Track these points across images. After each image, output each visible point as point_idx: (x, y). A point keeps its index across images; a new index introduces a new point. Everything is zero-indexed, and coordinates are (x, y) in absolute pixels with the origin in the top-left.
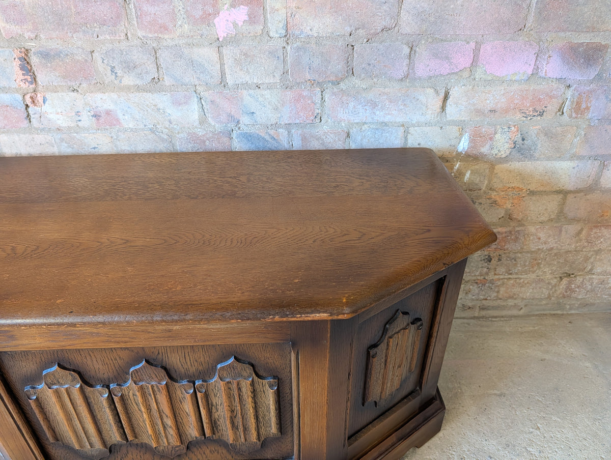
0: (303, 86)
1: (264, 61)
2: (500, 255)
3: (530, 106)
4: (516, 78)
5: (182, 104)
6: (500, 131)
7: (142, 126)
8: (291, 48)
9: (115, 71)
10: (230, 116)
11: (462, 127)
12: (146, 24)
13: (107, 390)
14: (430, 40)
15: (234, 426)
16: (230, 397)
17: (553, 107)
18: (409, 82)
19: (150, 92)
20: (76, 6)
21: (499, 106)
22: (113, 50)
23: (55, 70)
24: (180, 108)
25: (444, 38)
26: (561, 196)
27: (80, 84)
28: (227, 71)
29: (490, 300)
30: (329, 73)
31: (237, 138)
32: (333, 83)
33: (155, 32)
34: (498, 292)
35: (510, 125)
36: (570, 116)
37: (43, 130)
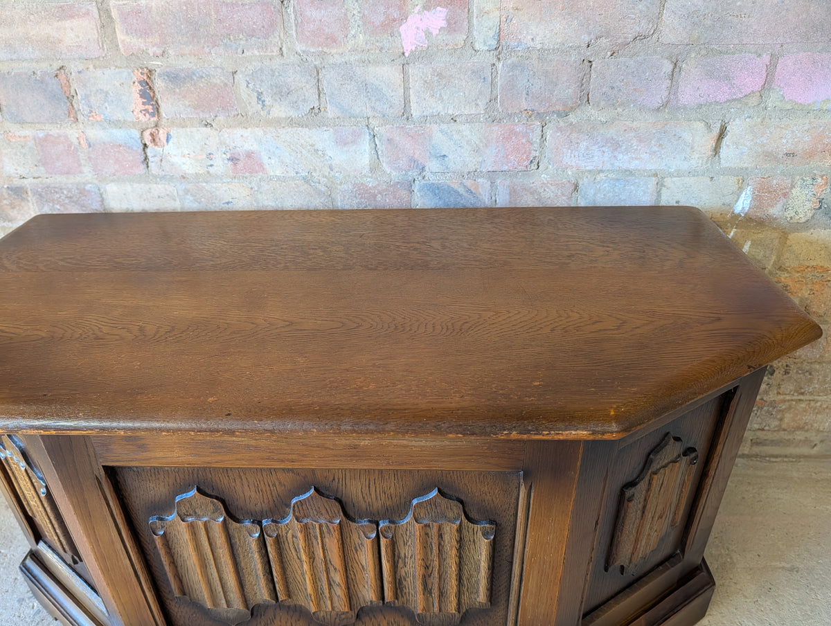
0: (516, 118)
1: (464, 84)
2: (787, 366)
4: (828, 106)
5: (348, 143)
6: (799, 183)
7: (293, 174)
8: (503, 65)
9: (262, 99)
10: (413, 160)
11: (742, 177)
12: (308, 34)
13: (259, 528)
14: (704, 52)
15: (427, 589)
16: (426, 546)
18: (668, 113)
19: (307, 126)
20: (217, 12)
21: (800, 147)
22: (261, 70)
23: (184, 97)
24: (345, 149)
25: (724, 49)
27: (216, 116)
28: (413, 98)
29: (769, 430)
30: (554, 100)
31: (419, 191)
32: (559, 115)
33: (319, 46)
34: (781, 420)
35: (815, 174)
37: (163, 178)
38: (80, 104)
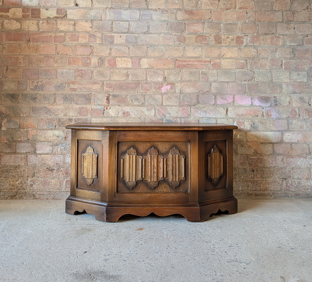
0: (185, 106)
1: (174, 99)
2: (257, 169)
3: (253, 114)
4: (247, 105)
6: (246, 121)
7: (137, 117)
8: (182, 96)
9: (132, 101)
10: (163, 114)
11: (234, 119)
12: (143, 89)
13: (142, 157)
14: (220, 94)
17: (260, 114)
18: (216, 106)
19: (141, 107)
20: (126, 84)
21: (244, 113)
22: (133, 95)
23: (116, 100)
24: (149, 111)
25: (224, 94)
26: (272, 145)
27: (122, 104)
28: (164, 101)
29: (258, 190)
30: (192, 102)
31: (164, 121)
32: (193, 105)
33: (145, 91)
34: (260, 187)
35: (248, 119)
36: (266, 117)
37: (107, 117)
38: (92, 101)
